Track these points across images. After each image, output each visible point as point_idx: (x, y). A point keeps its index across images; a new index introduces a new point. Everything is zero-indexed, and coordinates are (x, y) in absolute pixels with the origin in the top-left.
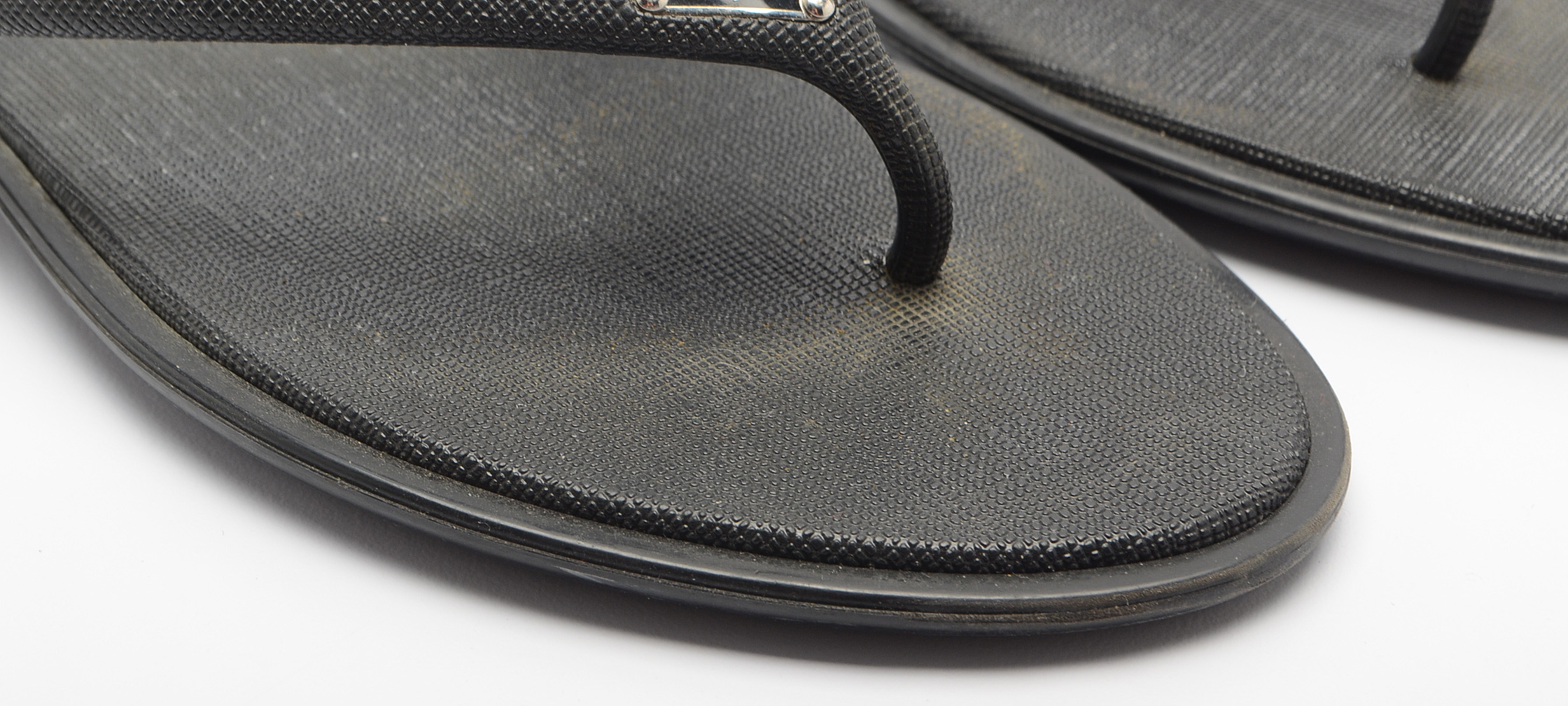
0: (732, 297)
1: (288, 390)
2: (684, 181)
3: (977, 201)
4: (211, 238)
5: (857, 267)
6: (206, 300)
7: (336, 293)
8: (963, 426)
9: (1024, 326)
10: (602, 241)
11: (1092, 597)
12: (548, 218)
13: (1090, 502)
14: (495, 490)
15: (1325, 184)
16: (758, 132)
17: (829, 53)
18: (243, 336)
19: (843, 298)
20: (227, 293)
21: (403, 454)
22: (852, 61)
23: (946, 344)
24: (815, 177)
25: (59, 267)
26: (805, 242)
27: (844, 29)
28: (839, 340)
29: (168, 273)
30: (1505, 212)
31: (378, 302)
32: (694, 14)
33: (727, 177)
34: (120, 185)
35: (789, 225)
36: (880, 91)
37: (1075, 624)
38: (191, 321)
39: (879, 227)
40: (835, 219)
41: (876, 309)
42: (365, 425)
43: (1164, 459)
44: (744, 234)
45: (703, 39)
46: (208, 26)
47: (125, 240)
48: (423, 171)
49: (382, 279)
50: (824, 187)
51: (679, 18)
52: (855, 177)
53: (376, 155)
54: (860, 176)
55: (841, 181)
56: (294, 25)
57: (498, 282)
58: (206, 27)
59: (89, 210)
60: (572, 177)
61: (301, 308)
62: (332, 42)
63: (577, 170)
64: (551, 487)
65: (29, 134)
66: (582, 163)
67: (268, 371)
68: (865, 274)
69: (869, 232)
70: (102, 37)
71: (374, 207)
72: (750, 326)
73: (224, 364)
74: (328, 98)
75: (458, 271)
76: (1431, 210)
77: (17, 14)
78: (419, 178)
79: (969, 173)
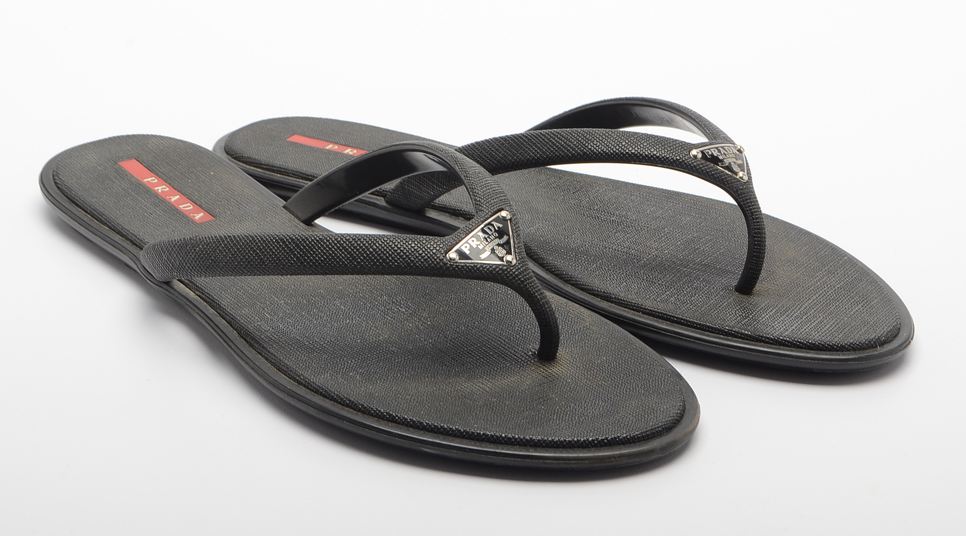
0: (482, 365)
1: (327, 393)
2: (466, 328)
3: (571, 334)
4: (298, 347)
5: (527, 355)
6: (298, 366)
7: (343, 364)
8: (562, 404)
9: (586, 374)
10: (436, 347)
11: (604, 455)
12: (417, 340)
13: (605, 426)
14: (399, 423)
15: (698, 329)
16: (493, 313)
17: (514, 277)
18: (311, 377)
19: (522, 365)
20: (305, 364)
21: (367, 413)
22: (522, 279)
23: (558, 379)
24: (513, 327)
25: (245, 358)
26: (508, 347)
27: (520, 269)
28: (520, 378)
29: (283, 357)
30: (762, 337)
31: (358, 366)
32: (468, 263)
33: (481, 327)
34: (265, 331)
35: (503, 342)
36: (532, 289)
37: (598, 465)
38: (293, 372)
39: (536, 343)
40: (520, 340)
41: (533, 368)
42: (354, 403)
43: (631, 413)
44: (487, 345)
45: (471, 271)
46: (302, 270)
47: (268, 348)
48: (372, 326)
49: (359, 359)
50: (516, 330)
51: (462, 264)
52: (528, 327)
53: (355, 321)
54: (529, 327)
55: (522, 328)
56: (331, 269)
57: (399, 360)
58: (300, 270)
59: (255, 339)
60: (425, 327)
61: (331, 368)
62: (343, 274)
63: (427, 325)
64: (418, 421)
65: (232, 315)
66: (429, 323)
67: (320, 387)
68: (530, 357)
69: (531, 344)
70: (264, 275)
71: (355, 337)
72: (488, 374)
73: (304, 386)
74: (338, 303)
75: (385, 357)
76: (736, 337)
77: (235, 268)
78: (371, 328)
79: (569, 325)
